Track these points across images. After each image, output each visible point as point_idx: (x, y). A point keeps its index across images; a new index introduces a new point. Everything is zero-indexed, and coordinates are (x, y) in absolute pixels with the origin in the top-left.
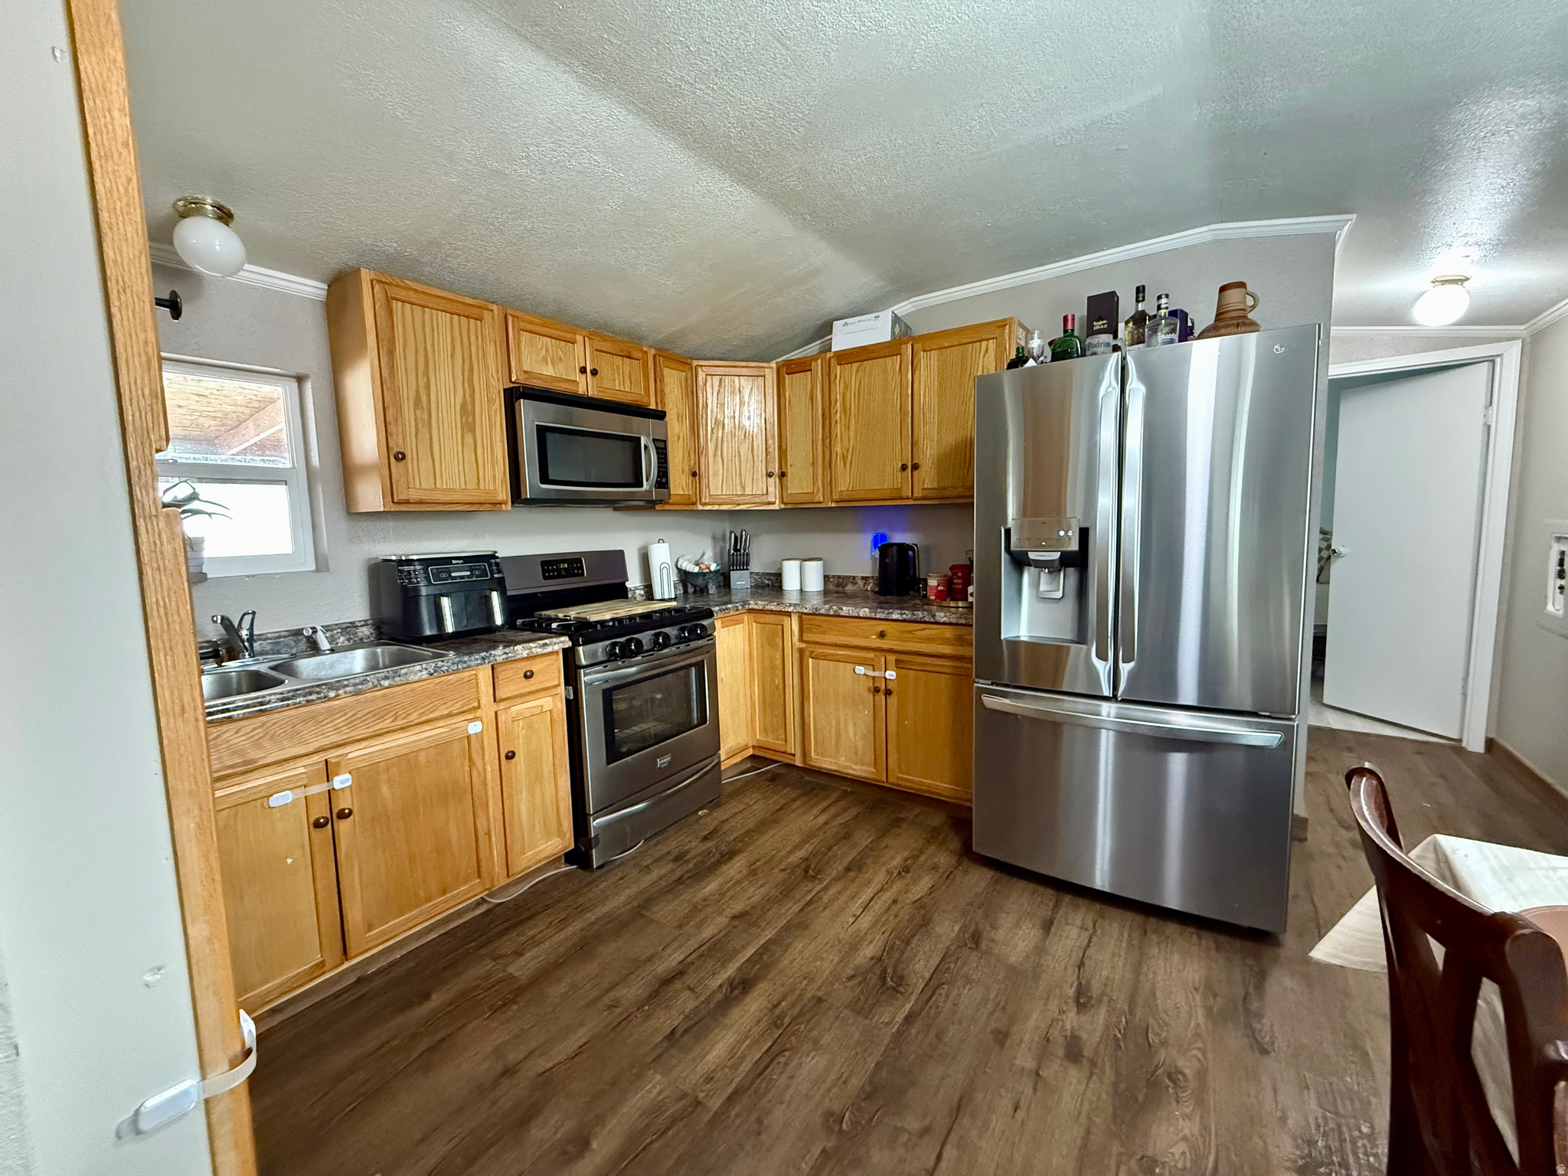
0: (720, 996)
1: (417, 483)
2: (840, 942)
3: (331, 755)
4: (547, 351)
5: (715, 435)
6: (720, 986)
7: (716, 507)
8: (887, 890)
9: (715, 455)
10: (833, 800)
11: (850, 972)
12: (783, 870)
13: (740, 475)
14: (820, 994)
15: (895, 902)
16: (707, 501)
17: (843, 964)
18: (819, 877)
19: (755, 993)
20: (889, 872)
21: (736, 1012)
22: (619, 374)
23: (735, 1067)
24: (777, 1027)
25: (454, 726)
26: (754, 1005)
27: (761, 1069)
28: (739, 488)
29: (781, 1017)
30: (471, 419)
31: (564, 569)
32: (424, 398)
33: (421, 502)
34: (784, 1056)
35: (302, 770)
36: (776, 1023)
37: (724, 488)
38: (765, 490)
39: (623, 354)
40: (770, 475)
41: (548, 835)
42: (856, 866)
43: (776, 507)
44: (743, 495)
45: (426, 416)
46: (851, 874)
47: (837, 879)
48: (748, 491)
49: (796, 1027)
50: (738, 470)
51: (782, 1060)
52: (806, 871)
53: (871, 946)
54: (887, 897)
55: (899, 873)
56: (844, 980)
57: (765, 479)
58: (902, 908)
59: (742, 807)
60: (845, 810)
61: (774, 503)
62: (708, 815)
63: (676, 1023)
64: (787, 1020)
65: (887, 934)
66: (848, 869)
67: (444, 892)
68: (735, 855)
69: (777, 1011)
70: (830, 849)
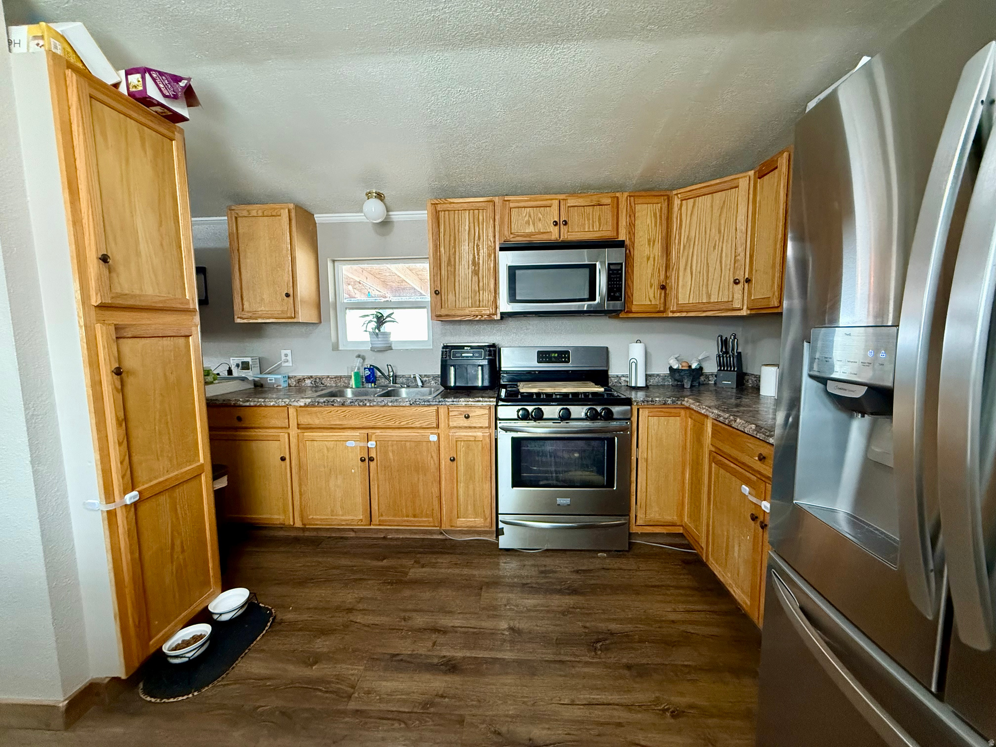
0: (436, 661)
1: (446, 305)
2: (533, 705)
3: (370, 431)
4: (530, 216)
5: (686, 254)
6: (444, 657)
7: (684, 314)
8: (630, 710)
9: (685, 269)
10: (712, 609)
11: (504, 729)
12: (585, 627)
13: (707, 285)
14: (468, 719)
15: (620, 725)
16: (675, 309)
17: (510, 720)
18: (599, 652)
19: (449, 678)
20: (657, 702)
21: (427, 676)
22: (589, 220)
23: (381, 700)
24: (423, 708)
25: (423, 434)
26: (438, 683)
27: (384, 717)
28: (705, 296)
29: (432, 704)
30: (477, 268)
31: (554, 357)
32: (452, 260)
33: (447, 315)
34: (400, 725)
35: (358, 434)
36: (426, 705)
37: (691, 297)
38: (731, 296)
39: (593, 204)
40: (736, 282)
41: (476, 515)
42: (640, 672)
43: (744, 312)
44: (709, 303)
45: (453, 270)
46: (626, 672)
47: (606, 666)
48: (714, 299)
49: (428, 719)
50: (705, 281)
51: (396, 725)
52: (598, 641)
53: (545, 732)
54: (622, 715)
55: (664, 711)
56: (493, 729)
57: (731, 286)
58: (616, 736)
59: (634, 567)
60: (707, 624)
61: (740, 309)
62: (605, 558)
63: (404, 652)
64: (432, 710)
65: (568, 738)
66: (629, 667)
67: (415, 516)
68: (576, 594)
69: (438, 700)
70: (641, 641)
